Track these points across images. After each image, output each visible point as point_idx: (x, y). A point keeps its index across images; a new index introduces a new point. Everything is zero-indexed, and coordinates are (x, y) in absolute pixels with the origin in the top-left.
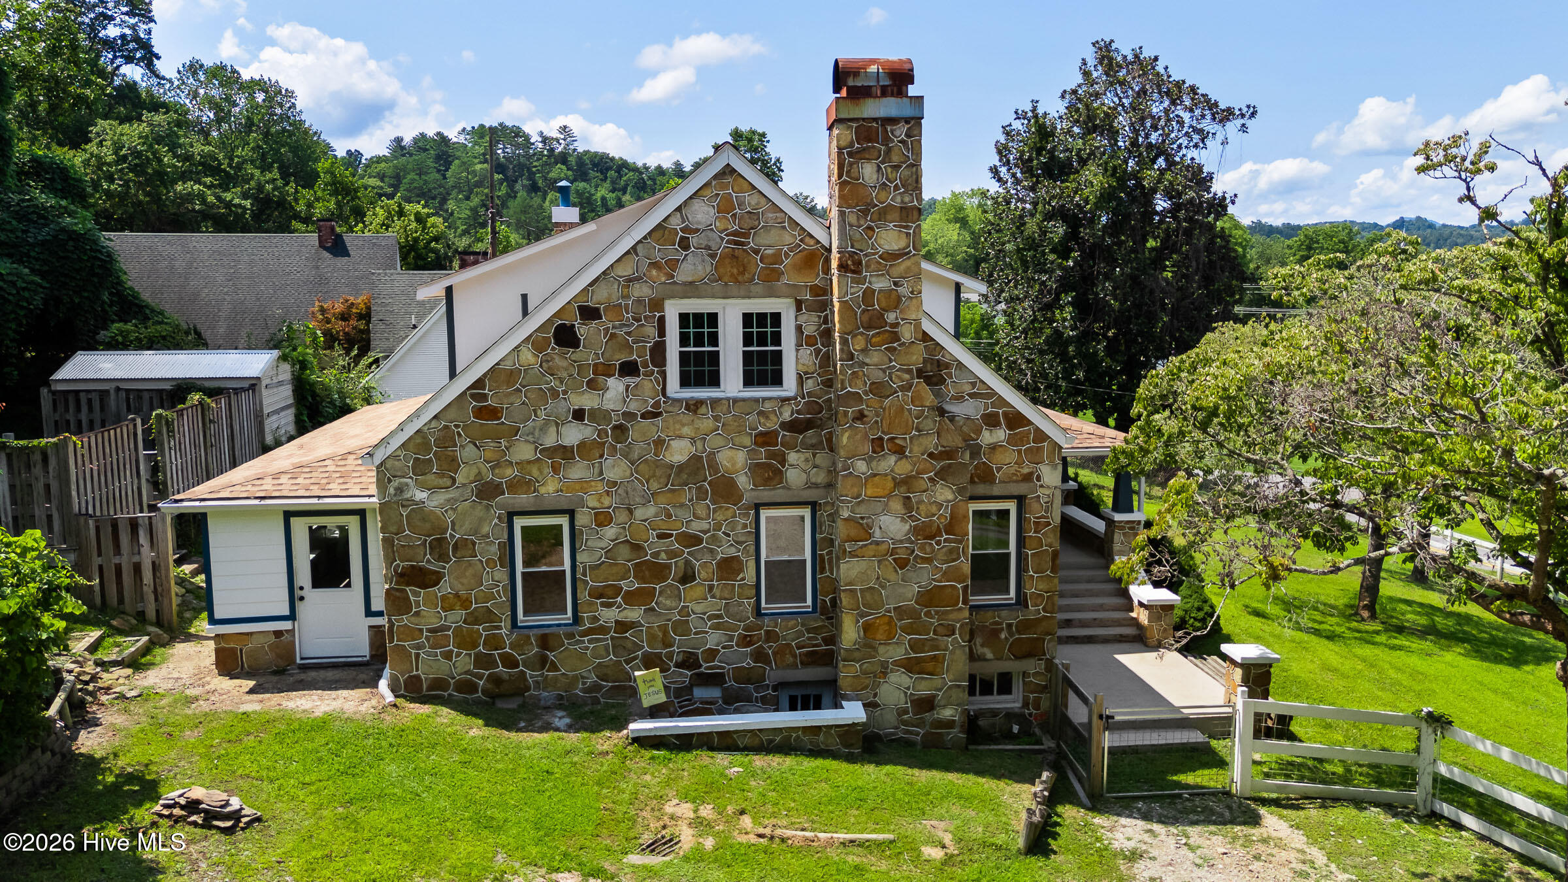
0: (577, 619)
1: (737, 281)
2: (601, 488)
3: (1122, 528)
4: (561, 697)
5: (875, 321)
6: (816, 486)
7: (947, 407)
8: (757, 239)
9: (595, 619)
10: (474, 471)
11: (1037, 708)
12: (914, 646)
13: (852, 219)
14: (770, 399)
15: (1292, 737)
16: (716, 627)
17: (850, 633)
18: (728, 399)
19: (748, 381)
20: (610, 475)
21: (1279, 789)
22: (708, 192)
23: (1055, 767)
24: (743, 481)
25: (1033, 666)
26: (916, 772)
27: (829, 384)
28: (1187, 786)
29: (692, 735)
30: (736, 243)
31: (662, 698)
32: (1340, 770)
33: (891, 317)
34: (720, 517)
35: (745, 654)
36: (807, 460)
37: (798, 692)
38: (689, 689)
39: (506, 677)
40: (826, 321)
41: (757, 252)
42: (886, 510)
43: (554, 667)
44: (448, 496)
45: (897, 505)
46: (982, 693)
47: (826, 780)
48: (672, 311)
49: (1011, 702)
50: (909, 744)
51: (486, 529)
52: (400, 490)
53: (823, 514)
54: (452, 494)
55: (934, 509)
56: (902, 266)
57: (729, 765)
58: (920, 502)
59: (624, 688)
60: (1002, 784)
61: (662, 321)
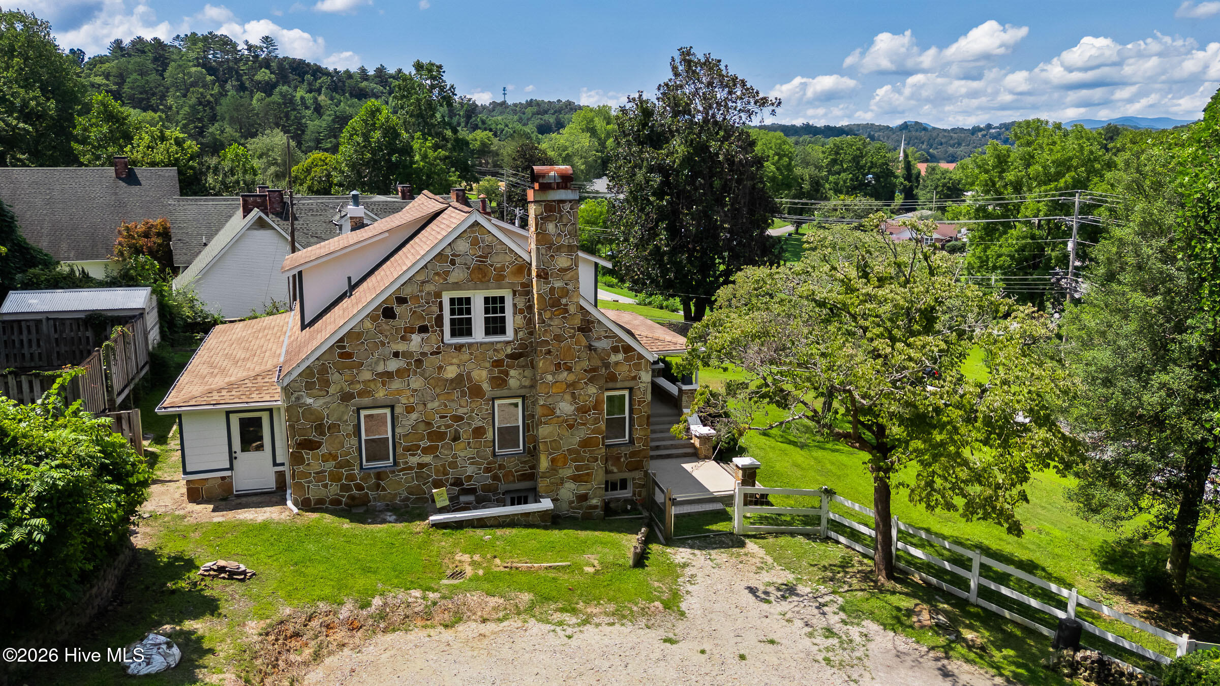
0: (395, 463)
1: (482, 282)
2: (409, 393)
3: (687, 393)
4: (388, 505)
5: (556, 303)
6: (525, 387)
7: (593, 344)
8: (492, 259)
9: (407, 463)
10: (339, 387)
11: (640, 496)
12: (578, 468)
13: (543, 251)
14: (500, 342)
15: (769, 503)
16: (471, 464)
17: (544, 463)
18: (477, 343)
19: (488, 333)
20: (414, 385)
21: (756, 529)
22: (465, 235)
23: (649, 526)
24: (486, 386)
25: (638, 474)
26: (579, 532)
27: (531, 333)
28: (713, 531)
29: (463, 521)
30: (481, 261)
31: (447, 503)
32: (788, 519)
33: (564, 301)
34: (473, 406)
35: (488, 477)
36: (520, 374)
37: (515, 495)
38: (457, 497)
39: (357, 496)
40: (529, 301)
41: (492, 266)
42: (563, 399)
43: (384, 489)
44: (324, 401)
45: (568, 397)
46: (612, 490)
47: (535, 539)
48: (446, 298)
49: (627, 494)
50: (574, 519)
51: (346, 418)
52: (298, 398)
53: (529, 402)
54: (327, 399)
55: (587, 398)
56: (569, 274)
57: (486, 535)
58: (580, 395)
59: (423, 498)
60: (622, 535)
61: (441, 303)
